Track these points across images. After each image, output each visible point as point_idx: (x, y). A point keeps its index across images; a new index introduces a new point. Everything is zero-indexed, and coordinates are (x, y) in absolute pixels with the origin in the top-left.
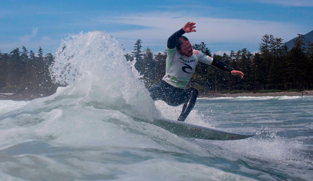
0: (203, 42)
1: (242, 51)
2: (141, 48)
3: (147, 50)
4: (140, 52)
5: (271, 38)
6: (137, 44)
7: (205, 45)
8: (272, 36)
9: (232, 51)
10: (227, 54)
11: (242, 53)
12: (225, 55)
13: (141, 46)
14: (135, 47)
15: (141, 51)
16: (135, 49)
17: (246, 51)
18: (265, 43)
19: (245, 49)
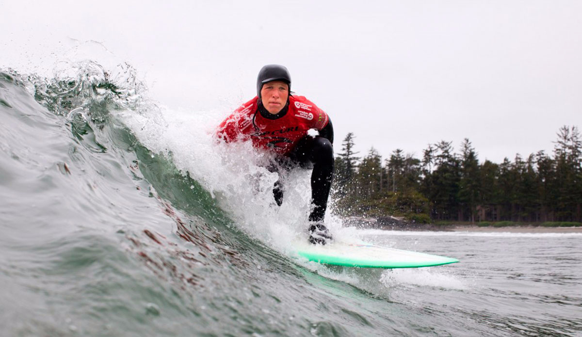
0: (467, 138)
1: (537, 155)
2: (353, 146)
3: (371, 150)
4: (352, 154)
5: (574, 131)
6: (346, 140)
7: (470, 143)
8: (575, 129)
9: (517, 154)
10: (509, 160)
11: (537, 159)
12: (506, 162)
13: (353, 144)
14: (343, 145)
15: (353, 152)
16: (344, 149)
17: (543, 154)
18: (563, 141)
19: (542, 151)
